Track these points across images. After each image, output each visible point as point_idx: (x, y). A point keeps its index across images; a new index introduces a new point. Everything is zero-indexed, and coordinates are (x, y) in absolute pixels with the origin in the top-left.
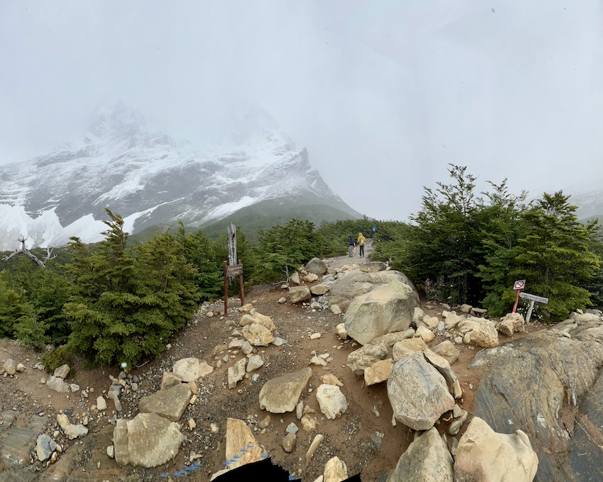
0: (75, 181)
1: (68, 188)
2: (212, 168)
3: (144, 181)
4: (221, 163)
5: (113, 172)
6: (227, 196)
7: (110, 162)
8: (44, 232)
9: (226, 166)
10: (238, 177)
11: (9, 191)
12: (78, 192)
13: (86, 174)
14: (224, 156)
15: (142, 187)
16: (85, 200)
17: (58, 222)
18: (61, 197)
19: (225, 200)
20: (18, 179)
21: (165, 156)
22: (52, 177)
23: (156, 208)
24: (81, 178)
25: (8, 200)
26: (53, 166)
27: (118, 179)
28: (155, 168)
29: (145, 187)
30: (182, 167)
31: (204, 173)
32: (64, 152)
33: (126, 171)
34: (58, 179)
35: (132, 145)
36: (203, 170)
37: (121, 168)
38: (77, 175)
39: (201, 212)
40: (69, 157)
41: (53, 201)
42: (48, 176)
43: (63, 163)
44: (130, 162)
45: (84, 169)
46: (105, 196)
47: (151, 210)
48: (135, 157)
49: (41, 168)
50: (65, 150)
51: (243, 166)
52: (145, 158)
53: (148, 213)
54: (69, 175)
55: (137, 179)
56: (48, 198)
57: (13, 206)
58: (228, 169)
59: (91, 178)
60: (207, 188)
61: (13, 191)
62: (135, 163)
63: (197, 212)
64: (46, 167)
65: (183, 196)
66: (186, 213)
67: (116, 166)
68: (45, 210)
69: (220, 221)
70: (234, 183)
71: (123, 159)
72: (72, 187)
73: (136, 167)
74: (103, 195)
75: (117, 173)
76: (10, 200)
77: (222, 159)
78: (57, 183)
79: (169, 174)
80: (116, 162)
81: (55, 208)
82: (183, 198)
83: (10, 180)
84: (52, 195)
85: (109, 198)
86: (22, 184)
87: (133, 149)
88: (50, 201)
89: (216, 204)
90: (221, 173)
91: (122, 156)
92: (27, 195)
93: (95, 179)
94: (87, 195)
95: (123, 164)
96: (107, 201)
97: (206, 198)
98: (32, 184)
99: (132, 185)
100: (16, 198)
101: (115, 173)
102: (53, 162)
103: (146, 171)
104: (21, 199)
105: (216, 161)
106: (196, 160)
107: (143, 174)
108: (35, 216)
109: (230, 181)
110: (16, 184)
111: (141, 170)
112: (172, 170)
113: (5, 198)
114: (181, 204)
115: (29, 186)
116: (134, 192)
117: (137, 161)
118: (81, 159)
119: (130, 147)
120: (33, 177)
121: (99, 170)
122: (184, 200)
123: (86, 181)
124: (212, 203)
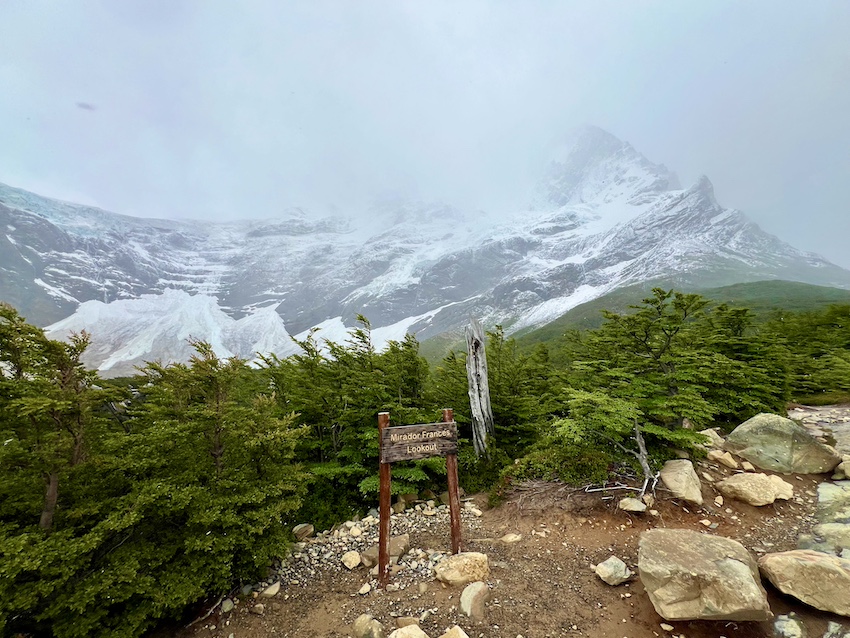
0: (312, 267)
1: (301, 276)
2: (523, 246)
3: (420, 271)
4: (535, 238)
5: (373, 256)
6: (549, 289)
7: (368, 243)
8: (255, 342)
9: (545, 241)
10: (566, 255)
11: (186, 268)
12: (317, 283)
13: (330, 257)
14: (540, 226)
15: (416, 281)
16: (329, 297)
17: (281, 329)
18: (288, 289)
19: (547, 295)
20: (206, 249)
21: (449, 236)
22: (273, 256)
23: (439, 310)
24: (323, 262)
25: (183, 283)
26: (275, 239)
27: (381, 267)
28: (435, 253)
29: (422, 281)
30: (474, 250)
31: (510, 256)
32: (294, 221)
33: (392, 257)
34: (284, 260)
35: (399, 220)
36: (507, 252)
37: (385, 251)
38: (314, 258)
39: (509, 316)
40: (303, 230)
41: (273, 293)
42: (265, 253)
43: (291, 238)
44: (398, 244)
45: (328, 250)
46: (361, 292)
47: (433, 313)
48: (405, 236)
49: (253, 239)
50: (296, 218)
51: (573, 237)
52: (420, 238)
53: (427, 319)
54: (303, 256)
55: (409, 268)
56: (265, 288)
57: (193, 294)
58: (548, 246)
59: (339, 264)
60: (516, 278)
61: (196, 268)
62: (405, 246)
63: (502, 317)
64: (262, 239)
65: (479, 293)
66: (485, 318)
67: (376, 248)
68: (258, 306)
69: (542, 329)
70: (560, 267)
71: (386, 239)
72: (307, 274)
73: (407, 251)
74: (358, 290)
75: (379, 259)
76: (190, 284)
77: (537, 232)
78: (282, 266)
79: (455, 262)
80: (377, 242)
81: (277, 305)
82: (480, 296)
83: (189, 248)
84: (271, 284)
85: (367, 294)
86: (216, 260)
87: (400, 226)
88: (268, 292)
89: (534, 302)
90: (537, 253)
91: (384, 235)
92: (223, 279)
93: (344, 266)
94: (331, 288)
95: (387, 247)
96: (364, 299)
97: (517, 294)
98: (234, 261)
99: (402, 276)
100: (201, 281)
101: (375, 259)
102: (275, 234)
103: (422, 257)
104: (212, 284)
105: (526, 236)
106: (496, 239)
107: (416, 262)
108: (238, 316)
109: (555, 264)
110: (202, 256)
111: (415, 256)
112: (461, 255)
113: (176, 278)
114: (477, 304)
115: (229, 264)
116: (405, 287)
117: (408, 242)
118: (321, 235)
119: (397, 223)
120: (238, 251)
121: (351, 252)
122: (482, 299)
123: (331, 268)
124: (526, 300)
